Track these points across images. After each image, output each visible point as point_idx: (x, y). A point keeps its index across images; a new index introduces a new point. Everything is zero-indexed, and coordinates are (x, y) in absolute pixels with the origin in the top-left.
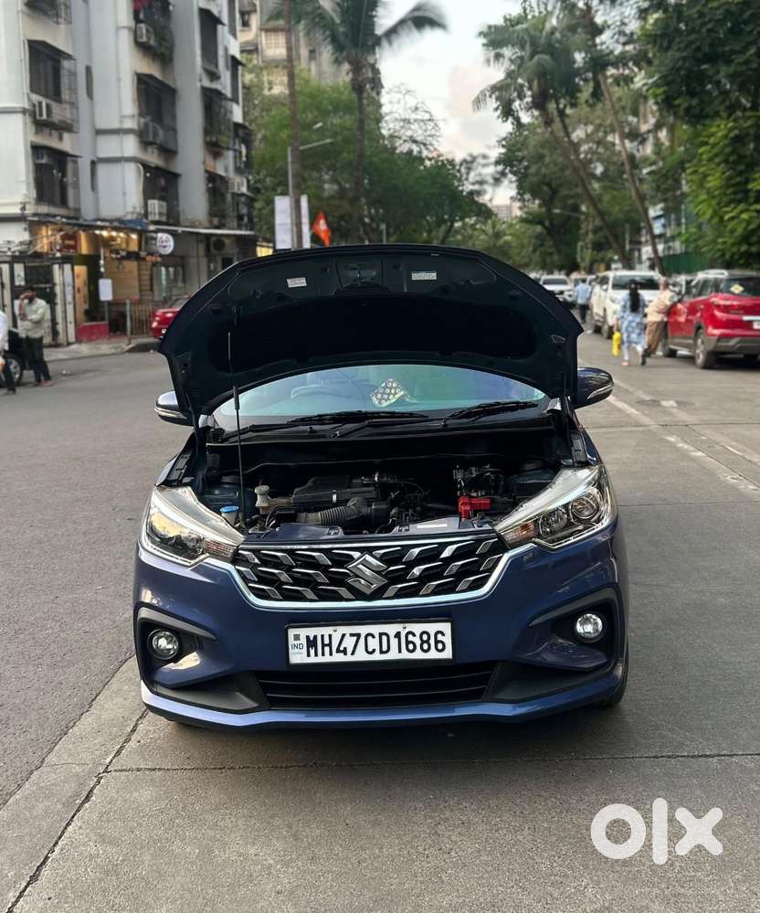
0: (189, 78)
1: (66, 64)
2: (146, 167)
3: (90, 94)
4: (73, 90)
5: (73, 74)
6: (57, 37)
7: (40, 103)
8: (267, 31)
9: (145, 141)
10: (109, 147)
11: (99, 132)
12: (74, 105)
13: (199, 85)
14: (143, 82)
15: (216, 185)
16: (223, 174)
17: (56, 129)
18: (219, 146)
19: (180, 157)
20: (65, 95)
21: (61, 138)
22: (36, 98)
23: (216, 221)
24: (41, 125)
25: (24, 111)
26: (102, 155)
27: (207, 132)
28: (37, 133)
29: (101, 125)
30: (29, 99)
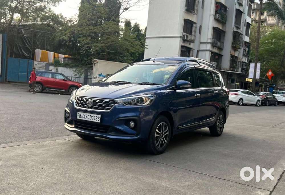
0: (230, 28)
1: (194, 25)
2: (212, 52)
3: (200, 33)
4: (195, 32)
5: (196, 28)
6: (193, 18)
7: (185, 35)
8: (269, 15)
9: (213, 45)
10: (203, 47)
11: (201, 43)
12: (195, 36)
13: (232, 30)
14: (215, 29)
15: (234, 59)
16: (237, 56)
17: (189, 42)
18: (236, 48)
19: (223, 50)
20: (193, 33)
21: (190, 44)
22: (184, 34)
23: (231, 69)
24: (184, 41)
25: (180, 37)
26: (201, 49)
27: (233, 44)
28: (183, 43)
29: (202, 41)
30: (182, 34)
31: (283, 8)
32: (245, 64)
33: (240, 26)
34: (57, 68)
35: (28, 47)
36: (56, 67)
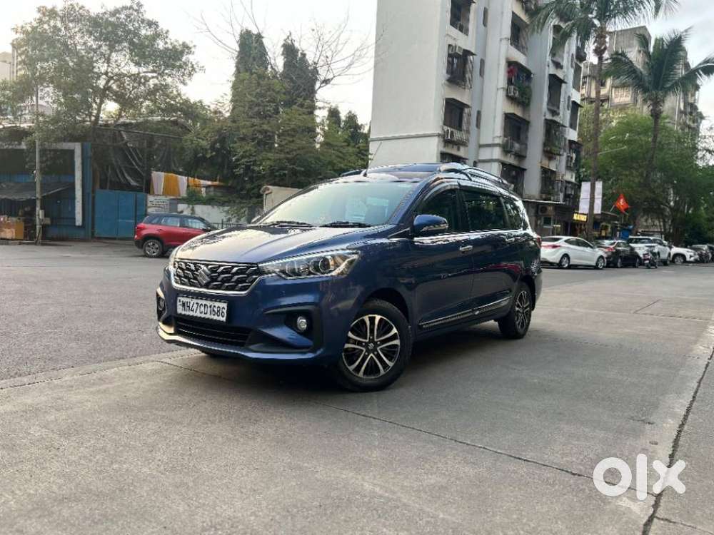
0: (539, 112)
1: (466, 110)
2: (503, 164)
3: (478, 125)
4: (469, 123)
5: (469, 115)
6: (462, 96)
7: (448, 130)
8: (616, 87)
9: (506, 149)
10: (485, 154)
11: (481, 146)
12: (468, 132)
13: (543, 118)
14: (508, 118)
15: (548, 177)
16: (554, 170)
17: (456, 145)
18: (552, 153)
19: (527, 160)
20: (464, 127)
21: (459, 149)
22: (446, 128)
23: (544, 196)
24: (448, 142)
25: (439, 135)
26: (481, 158)
27: (545, 145)
28: (445, 146)
29: (482, 142)
30: (443, 129)
31: (643, 67)
32: (570, 185)
33: (558, 108)
34: (193, 208)
35: (137, 167)
36: (191, 206)
